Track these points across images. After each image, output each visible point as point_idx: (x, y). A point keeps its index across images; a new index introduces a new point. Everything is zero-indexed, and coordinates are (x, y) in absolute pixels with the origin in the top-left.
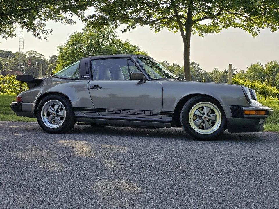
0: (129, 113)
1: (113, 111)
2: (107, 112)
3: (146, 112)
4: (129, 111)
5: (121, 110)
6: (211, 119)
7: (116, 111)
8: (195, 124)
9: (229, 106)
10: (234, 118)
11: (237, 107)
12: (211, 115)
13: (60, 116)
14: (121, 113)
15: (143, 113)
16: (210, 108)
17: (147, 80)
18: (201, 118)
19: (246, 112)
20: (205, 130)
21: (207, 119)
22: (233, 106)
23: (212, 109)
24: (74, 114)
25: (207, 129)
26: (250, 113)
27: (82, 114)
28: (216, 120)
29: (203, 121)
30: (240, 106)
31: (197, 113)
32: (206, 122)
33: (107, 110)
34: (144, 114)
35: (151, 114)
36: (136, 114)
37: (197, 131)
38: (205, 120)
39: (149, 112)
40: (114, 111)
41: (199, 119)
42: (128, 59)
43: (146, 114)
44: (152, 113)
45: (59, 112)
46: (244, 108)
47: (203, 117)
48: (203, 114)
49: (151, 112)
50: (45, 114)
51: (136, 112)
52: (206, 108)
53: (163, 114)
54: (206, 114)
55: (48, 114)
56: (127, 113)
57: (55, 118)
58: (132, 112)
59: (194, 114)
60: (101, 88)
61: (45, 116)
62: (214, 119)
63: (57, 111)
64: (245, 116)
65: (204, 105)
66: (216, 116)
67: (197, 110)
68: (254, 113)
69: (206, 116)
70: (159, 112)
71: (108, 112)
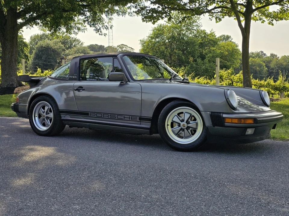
0: (109, 117)
1: (94, 114)
2: (89, 116)
3: (125, 116)
4: (109, 115)
5: (102, 114)
6: (191, 126)
7: (98, 115)
8: (173, 131)
9: (209, 113)
10: (214, 126)
11: (217, 114)
12: (191, 122)
13: (50, 119)
14: (103, 117)
15: (123, 117)
16: (191, 115)
17: (129, 81)
18: (179, 125)
19: (227, 120)
20: (184, 139)
21: (186, 127)
22: (214, 112)
23: (192, 115)
24: (61, 117)
25: (187, 137)
26: (232, 121)
27: (68, 117)
28: (196, 128)
29: (181, 129)
30: (221, 113)
31: (176, 119)
32: (186, 130)
33: (89, 113)
34: (123, 119)
35: (130, 120)
36: (116, 118)
37: (174, 140)
38: (183, 128)
40: (96, 115)
41: (178, 127)
42: (114, 58)
43: (125, 119)
44: (131, 118)
45: (48, 114)
46: (224, 116)
47: (182, 124)
48: (183, 121)
49: (130, 116)
50: (37, 115)
51: (116, 116)
52: (185, 113)
53: (142, 119)
54: (185, 121)
55: (40, 116)
56: (107, 117)
57: (45, 120)
59: (172, 120)
61: (37, 118)
62: (195, 127)
63: (47, 113)
64: (226, 124)
65: (184, 111)
66: (197, 124)
67: (176, 116)
68: (236, 121)
69: (185, 123)
70: (138, 117)
71: (91, 116)
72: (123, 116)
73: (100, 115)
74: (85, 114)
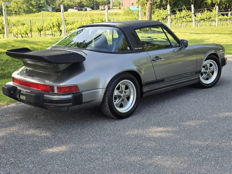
0: (179, 77)
2: (165, 81)
4: (179, 76)
5: (174, 77)
14: (174, 79)
39: (189, 73)
43: (188, 76)
56: (177, 78)
58: (181, 76)
60: (161, 59)
71: (166, 81)
72: (187, 74)
73: (173, 78)
74: (162, 80)
